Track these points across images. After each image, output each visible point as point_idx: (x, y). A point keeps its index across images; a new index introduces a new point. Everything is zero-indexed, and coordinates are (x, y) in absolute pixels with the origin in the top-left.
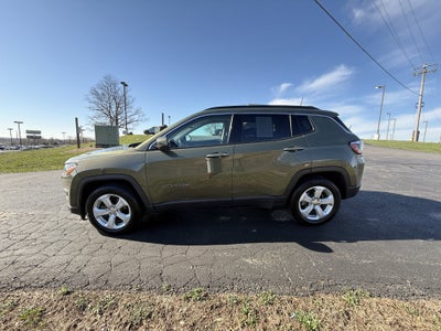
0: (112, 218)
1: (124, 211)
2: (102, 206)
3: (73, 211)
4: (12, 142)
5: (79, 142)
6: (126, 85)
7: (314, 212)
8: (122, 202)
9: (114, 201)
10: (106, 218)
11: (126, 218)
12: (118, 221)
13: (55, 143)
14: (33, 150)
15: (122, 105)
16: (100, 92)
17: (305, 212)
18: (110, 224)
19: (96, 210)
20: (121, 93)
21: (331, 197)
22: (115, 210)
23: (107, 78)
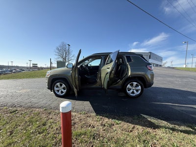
0: (60, 91)
1: (64, 89)
2: (57, 87)
3: (48, 88)
4: (27, 68)
5: (51, 68)
6: (69, 46)
7: (133, 93)
8: (64, 86)
9: (61, 85)
10: (58, 91)
11: (65, 91)
12: (62, 92)
13: (42, 68)
14: (35, 71)
15: (68, 53)
16: (60, 48)
17: (130, 92)
18: (59, 93)
19: (55, 88)
20: (67, 49)
21: (140, 87)
22: (61, 88)
23: (63, 43)
